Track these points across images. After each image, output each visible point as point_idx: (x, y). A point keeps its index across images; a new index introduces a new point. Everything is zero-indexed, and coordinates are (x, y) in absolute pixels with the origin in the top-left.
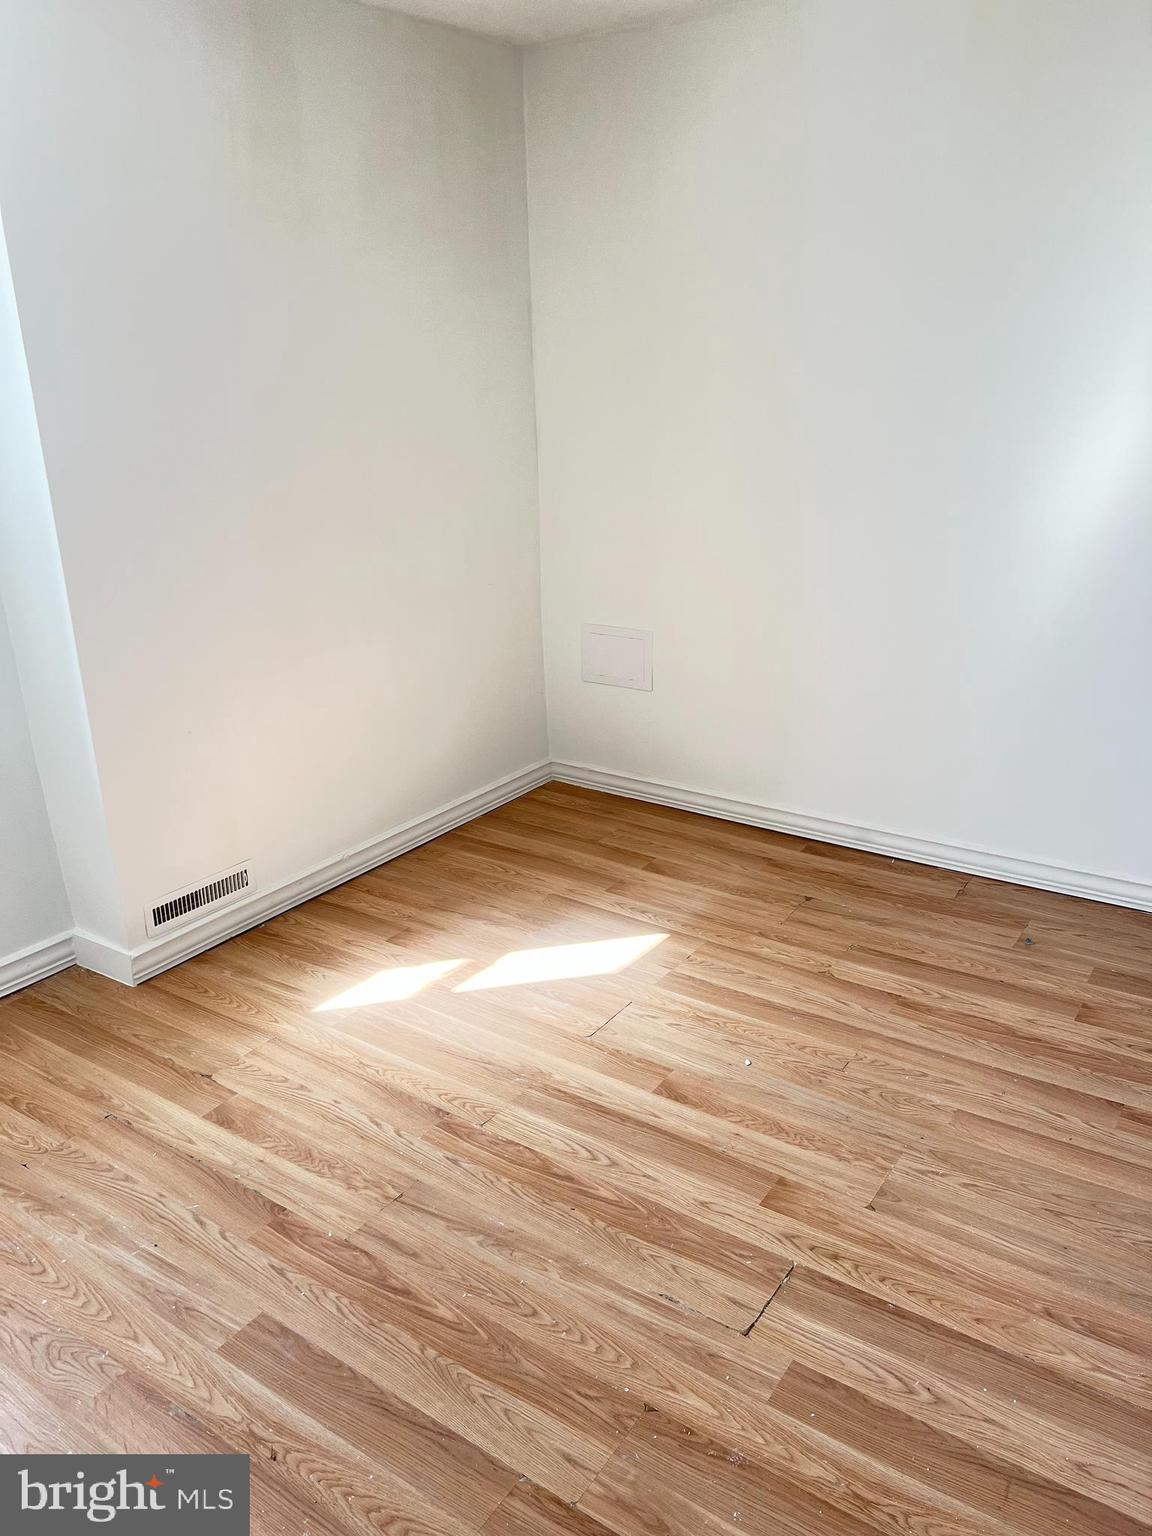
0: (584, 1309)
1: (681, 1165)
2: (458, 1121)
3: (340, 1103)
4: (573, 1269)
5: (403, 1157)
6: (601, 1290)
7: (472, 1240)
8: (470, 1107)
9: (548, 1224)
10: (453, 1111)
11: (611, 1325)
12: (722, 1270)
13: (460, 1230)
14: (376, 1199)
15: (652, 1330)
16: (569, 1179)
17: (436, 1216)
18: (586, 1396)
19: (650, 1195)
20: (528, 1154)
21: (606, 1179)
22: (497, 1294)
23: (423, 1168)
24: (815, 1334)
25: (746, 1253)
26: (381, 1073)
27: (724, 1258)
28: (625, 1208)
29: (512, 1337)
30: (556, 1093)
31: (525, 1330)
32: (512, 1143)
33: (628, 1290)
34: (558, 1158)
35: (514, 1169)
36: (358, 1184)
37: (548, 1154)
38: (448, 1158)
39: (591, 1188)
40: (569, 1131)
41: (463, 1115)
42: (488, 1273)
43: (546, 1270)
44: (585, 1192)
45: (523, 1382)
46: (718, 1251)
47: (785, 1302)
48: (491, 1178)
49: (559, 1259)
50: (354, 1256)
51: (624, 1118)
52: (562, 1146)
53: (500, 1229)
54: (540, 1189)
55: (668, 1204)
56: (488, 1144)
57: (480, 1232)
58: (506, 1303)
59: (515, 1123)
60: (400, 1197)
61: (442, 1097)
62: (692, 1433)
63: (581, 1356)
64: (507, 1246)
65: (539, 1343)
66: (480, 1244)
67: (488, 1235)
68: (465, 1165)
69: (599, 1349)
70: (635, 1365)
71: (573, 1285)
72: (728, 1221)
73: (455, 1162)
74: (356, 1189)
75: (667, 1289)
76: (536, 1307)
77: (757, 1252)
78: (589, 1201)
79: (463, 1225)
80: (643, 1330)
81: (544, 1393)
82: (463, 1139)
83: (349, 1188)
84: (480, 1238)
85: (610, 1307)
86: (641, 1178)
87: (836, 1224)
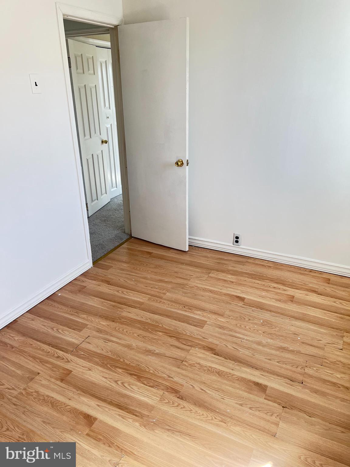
0: (126, 338)
1: (93, 383)
2: (174, 395)
3: (221, 398)
4: (129, 347)
5: (187, 376)
6: (122, 342)
7: (157, 351)
8: (170, 402)
9: (137, 358)
10: (177, 399)
11: (120, 335)
12: (90, 351)
13: (162, 354)
14: (189, 361)
15: (111, 335)
16: (131, 374)
17: (170, 357)
18: (126, 322)
19: (106, 371)
20: (145, 382)
21: (119, 375)
22: (148, 339)
23: (179, 373)
24: (73, 338)
25: (83, 356)
26: (214, 418)
27: (88, 354)
28: (114, 366)
29: (143, 330)
30: (138, 414)
31: (140, 332)
32: (152, 387)
33: (116, 343)
34: (135, 382)
35: (149, 376)
36: (197, 365)
37: (138, 384)
38: (172, 378)
39: (124, 372)
40: (132, 394)
41: (171, 397)
42: (151, 343)
43: (136, 346)
44: (126, 370)
45: (140, 323)
46: (89, 356)
47: (76, 344)
48: (156, 372)
49: (133, 349)
50: (187, 343)
51: (111, 403)
52: (134, 387)
53: (150, 355)
54: (140, 369)
55: (101, 369)
56: (160, 385)
57: (156, 354)
58: (145, 337)
59: (152, 396)
60: (182, 362)
61: (183, 407)
62: (105, 319)
63: (127, 328)
64: (147, 351)
65: (137, 330)
66: (155, 351)
67: (153, 353)
68: (166, 376)
69: (123, 330)
70: (115, 328)
71: (129, 343)
72: (84, 365)
73: (169, 377)
74: (197, 363)
75: (105, 344)
76: (138, 337)
77: (79, 356)
78: (125, 367)
79: (161, 355)
80: (113, 335)
81: (135, 321)
82: (169, 386)
83: (199, 363)
84: (155, 352)
85: (120, 339)
86: (107, 377)
87: (52, 367)
